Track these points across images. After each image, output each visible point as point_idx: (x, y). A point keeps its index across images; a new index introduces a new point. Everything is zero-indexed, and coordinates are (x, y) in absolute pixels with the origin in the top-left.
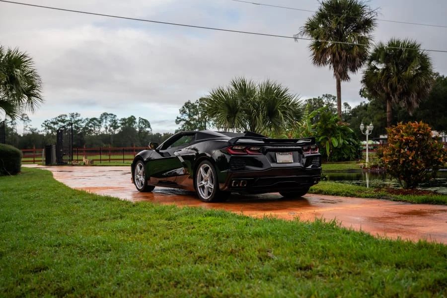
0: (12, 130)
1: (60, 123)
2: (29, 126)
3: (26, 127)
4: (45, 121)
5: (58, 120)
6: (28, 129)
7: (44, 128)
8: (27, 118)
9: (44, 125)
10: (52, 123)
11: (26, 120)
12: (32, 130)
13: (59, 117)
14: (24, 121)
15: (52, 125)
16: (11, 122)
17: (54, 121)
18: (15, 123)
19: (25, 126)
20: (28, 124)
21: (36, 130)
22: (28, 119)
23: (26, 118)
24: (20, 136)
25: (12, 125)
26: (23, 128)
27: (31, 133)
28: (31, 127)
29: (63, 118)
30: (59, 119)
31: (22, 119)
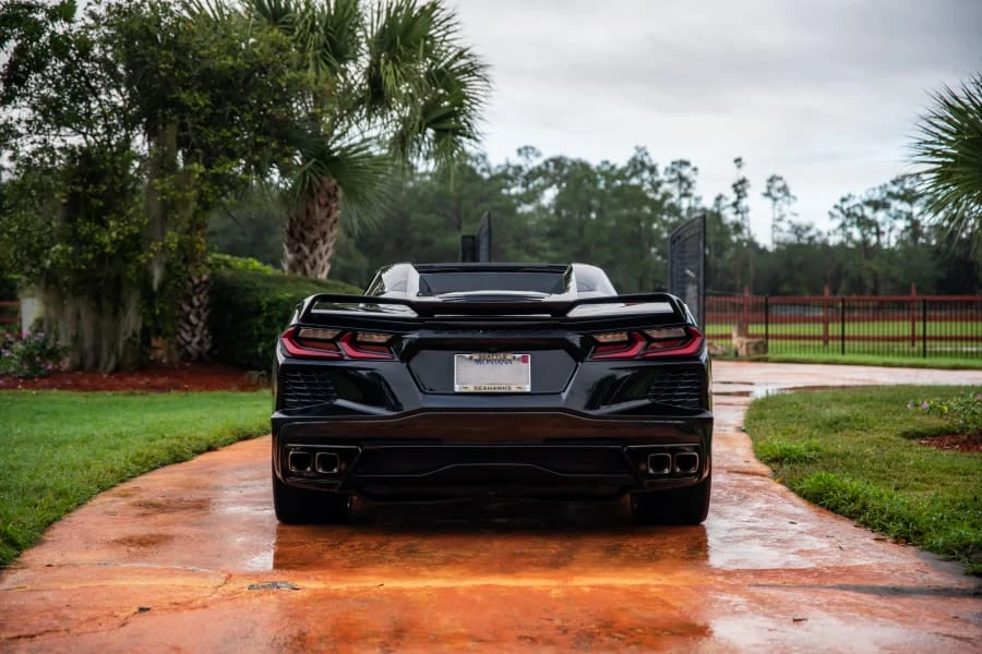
0: (738, 228)
1: (897, 205)
2: (789, 217)
3: (780, 219)
4: (843, 200)
5: (890, 194)
6: (785, 226)
7: (837, 223)
8: (784, 189)
9: (837, 212)
10: (869, 203)
11: (779, 195)
12: (797, 230)
13: (894, 183)
14: (775, 199)
15: (868, 212)
16: (735, 205)
17: (877, 196)
18: (747, 210)
19: (777, 215)
20: (786, 209)
21: (808, 229)
22: (787, 194)
23: (779, 190)
24: (764, 250)
25: (737, 213)
26: (771, 223)
27: (792, 238)
28: (796, 221)
29: (907, 186)
30: (895, 189)
31: (768, 194)
